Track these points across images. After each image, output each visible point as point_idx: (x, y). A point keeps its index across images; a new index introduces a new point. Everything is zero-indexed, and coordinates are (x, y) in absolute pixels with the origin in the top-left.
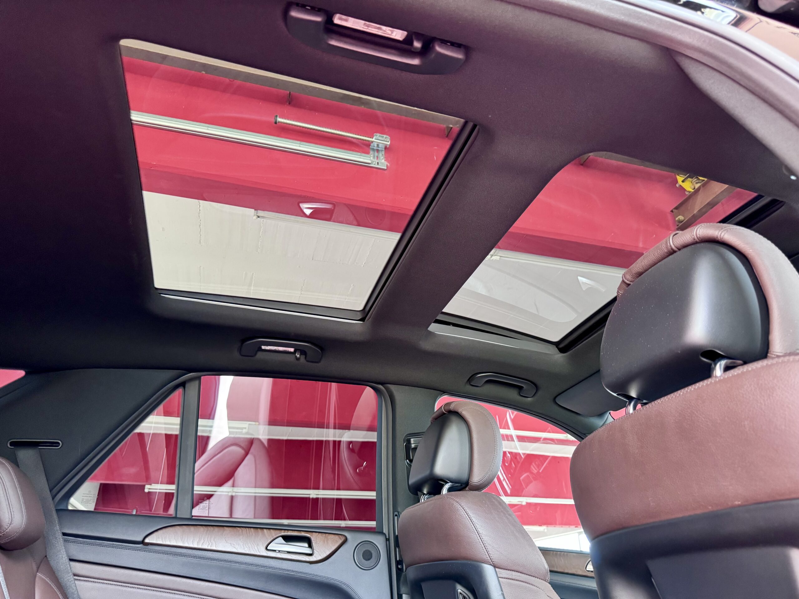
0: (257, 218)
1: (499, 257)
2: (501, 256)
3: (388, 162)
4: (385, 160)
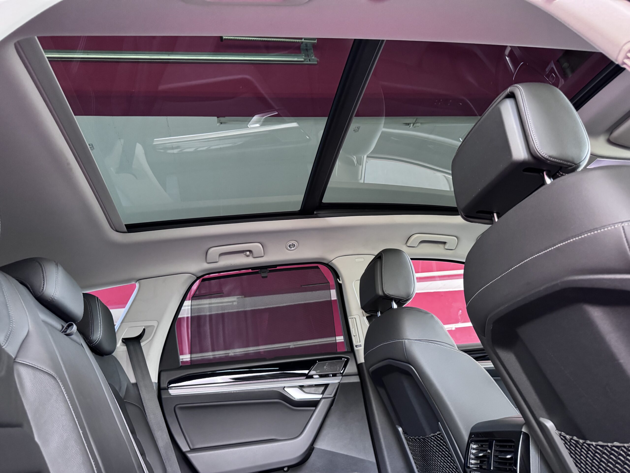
0: (220, 125)
1: (420, 124)
2: (421, 123)
3: (318, 58)
4: (315, 57)
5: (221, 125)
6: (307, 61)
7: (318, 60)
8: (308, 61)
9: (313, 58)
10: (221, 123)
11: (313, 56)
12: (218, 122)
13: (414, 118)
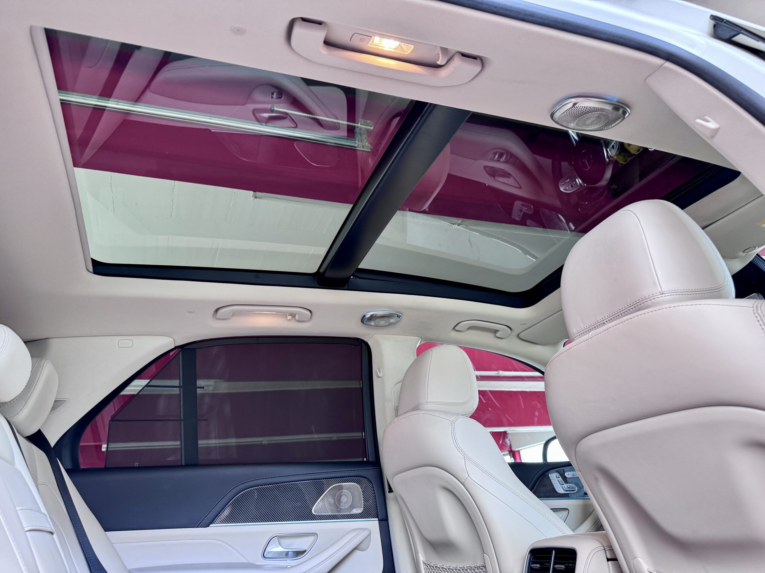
3: (371, 144)
4: (368, 143)
5: (255, 199)
6: (360, 147)
7: (372, 147)
8: (362, 147)
9: (367, 144)
10: (256, 197)
11: (366, 142)
12: (252, 197)
13: (460, 220)
